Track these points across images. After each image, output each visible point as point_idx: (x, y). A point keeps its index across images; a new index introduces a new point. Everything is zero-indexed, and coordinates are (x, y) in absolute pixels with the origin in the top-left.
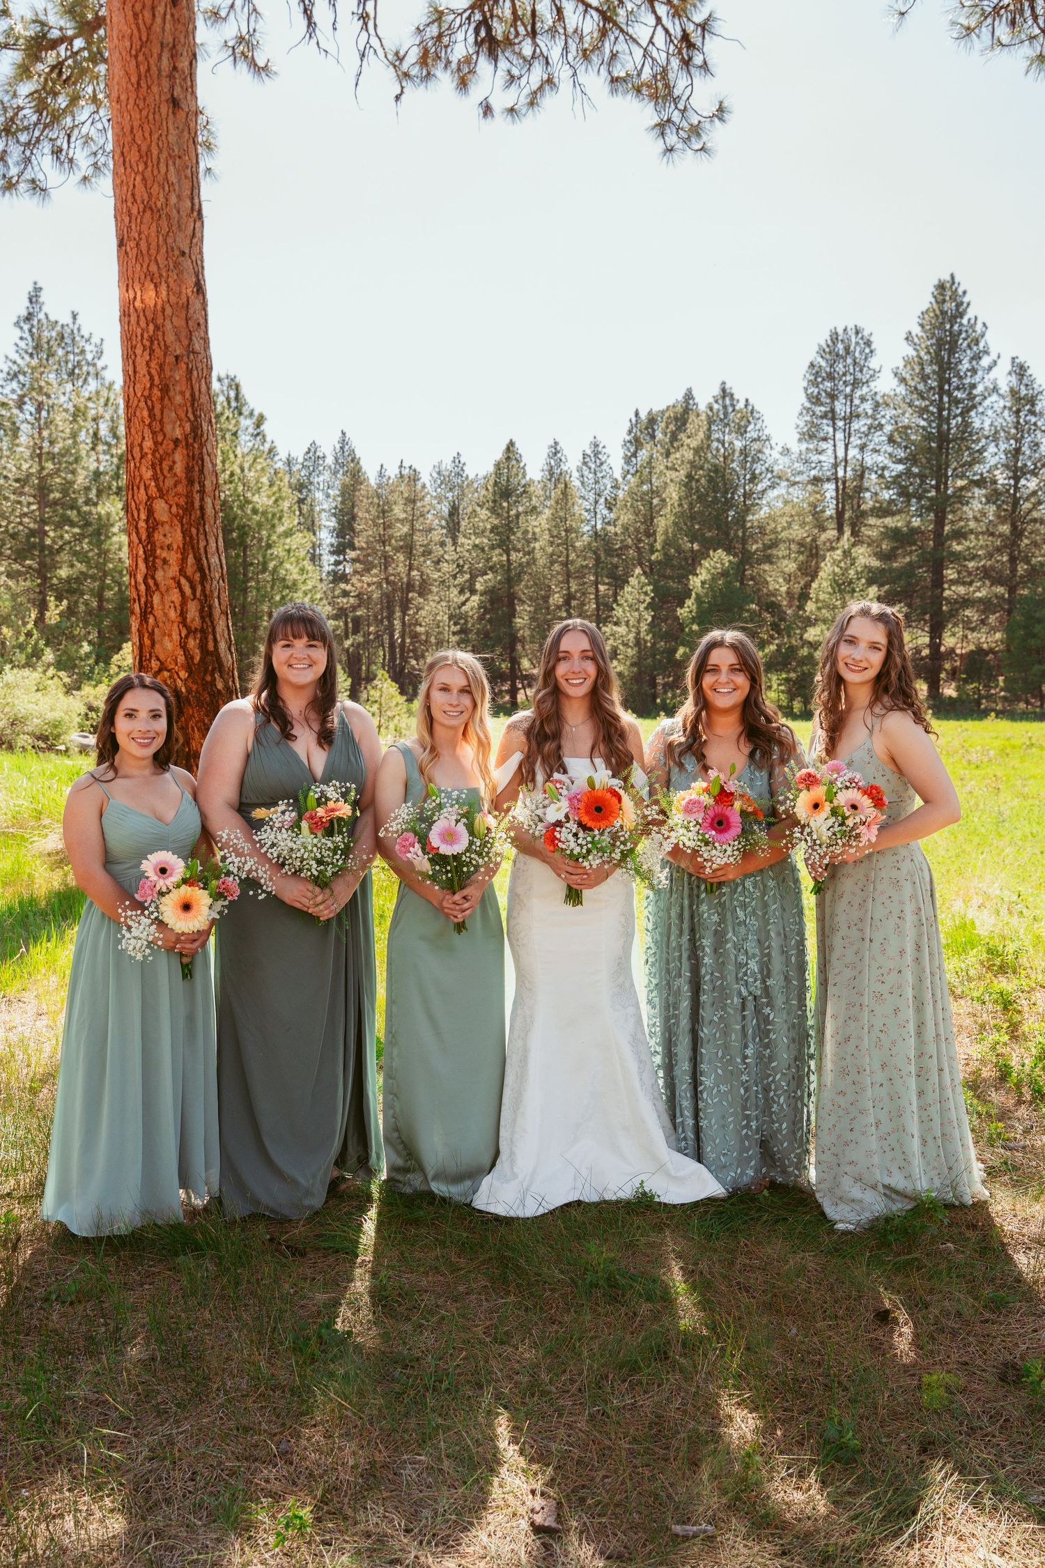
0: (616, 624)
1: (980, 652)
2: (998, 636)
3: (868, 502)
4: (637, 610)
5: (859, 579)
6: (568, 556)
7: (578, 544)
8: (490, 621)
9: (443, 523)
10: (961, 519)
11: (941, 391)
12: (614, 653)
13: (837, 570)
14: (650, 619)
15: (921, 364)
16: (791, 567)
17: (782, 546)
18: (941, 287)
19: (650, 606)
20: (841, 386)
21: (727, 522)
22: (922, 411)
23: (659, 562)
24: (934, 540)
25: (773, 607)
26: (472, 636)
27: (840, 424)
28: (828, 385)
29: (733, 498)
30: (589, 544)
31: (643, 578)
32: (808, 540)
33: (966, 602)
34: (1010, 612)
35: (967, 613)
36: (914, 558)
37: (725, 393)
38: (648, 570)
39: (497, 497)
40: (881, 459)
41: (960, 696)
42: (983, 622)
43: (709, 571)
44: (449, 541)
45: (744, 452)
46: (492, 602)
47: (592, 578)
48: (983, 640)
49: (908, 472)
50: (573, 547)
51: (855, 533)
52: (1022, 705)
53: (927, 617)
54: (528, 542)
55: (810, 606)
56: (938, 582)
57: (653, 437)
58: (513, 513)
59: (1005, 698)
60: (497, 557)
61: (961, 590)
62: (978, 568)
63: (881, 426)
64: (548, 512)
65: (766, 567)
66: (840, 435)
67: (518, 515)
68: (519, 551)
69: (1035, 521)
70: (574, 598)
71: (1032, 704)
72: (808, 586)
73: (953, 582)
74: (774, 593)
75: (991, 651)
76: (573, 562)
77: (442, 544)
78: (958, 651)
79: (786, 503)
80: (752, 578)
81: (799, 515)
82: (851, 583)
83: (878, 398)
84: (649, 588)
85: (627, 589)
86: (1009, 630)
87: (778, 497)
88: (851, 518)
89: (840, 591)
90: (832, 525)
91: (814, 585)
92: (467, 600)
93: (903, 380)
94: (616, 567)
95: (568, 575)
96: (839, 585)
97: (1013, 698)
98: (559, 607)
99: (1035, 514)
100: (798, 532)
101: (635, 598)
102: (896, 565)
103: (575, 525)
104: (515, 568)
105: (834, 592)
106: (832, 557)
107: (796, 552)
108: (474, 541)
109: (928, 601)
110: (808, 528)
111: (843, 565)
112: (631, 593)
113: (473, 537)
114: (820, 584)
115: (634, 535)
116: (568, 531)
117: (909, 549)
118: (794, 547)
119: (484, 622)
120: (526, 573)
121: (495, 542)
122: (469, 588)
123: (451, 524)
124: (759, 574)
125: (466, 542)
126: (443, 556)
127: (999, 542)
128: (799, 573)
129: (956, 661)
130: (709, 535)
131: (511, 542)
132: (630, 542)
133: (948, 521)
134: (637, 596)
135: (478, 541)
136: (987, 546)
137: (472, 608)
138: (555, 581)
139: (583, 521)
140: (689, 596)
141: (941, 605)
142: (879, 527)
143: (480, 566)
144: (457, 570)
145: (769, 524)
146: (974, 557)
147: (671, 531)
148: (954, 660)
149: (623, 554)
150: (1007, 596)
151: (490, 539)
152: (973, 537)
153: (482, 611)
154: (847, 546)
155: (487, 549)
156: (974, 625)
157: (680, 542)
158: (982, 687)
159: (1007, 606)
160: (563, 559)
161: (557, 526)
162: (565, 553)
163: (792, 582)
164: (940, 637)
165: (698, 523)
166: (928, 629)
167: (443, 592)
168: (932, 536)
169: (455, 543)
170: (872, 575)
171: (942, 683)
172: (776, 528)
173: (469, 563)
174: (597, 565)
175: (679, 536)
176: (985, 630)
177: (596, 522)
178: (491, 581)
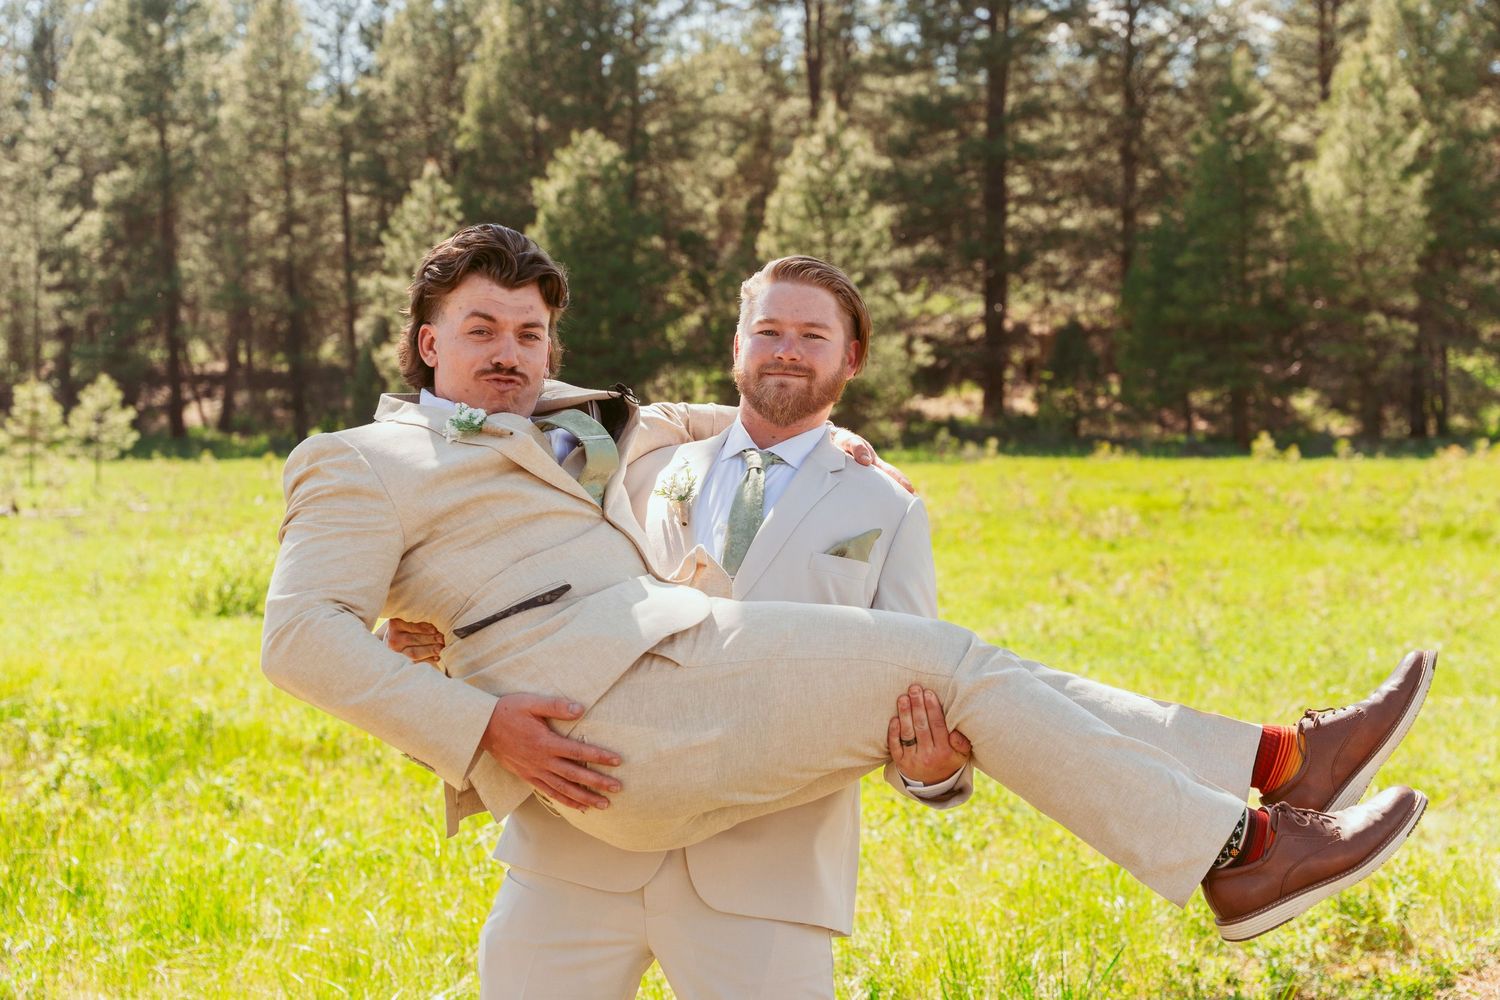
0: (386, 272)
1: (1074, 332)
3: (864, 45)
5: (855, 191)
6: (285, 137)
7: (307, 113)
8: (126, 265)
9: (21, 62)
10: (1031, 83)
12: (383, 334)
13: (815, 174)
16: (725, 167)
17: (708, 125)
21: (601, 79)
23: (472, 154)
24: (988, 120)
25: (692, 244)
26: (93, 295)
29: (611, 31)
30: (332, 118)
31: (441, 184)
32: (756, 116)
33: (1053, 238)
34: (1126, 258)
35: (1051, 257)
36: (953, 154)
38: (446, 165)
39: (138, 14)
41: (1039, 413)
42: (1079, 276)
43: (568, 169)
44: (35, 100)
46: (131, 225)
47: (332, 181)
48: (1080, 307)
50: (298, 121)
51: (843, 105)
52: (1155, 430)
53: (979, 265)
54: (202, 104)
55: (766, 242)
56: (997, 199)
58: (170, 46)
59: (1122, 418)
60: (139, 134)
61: (1039, 214)
62: (1067, 176)
64: (242, 50)
65: (679, 165)
67: (180, 54)
68: (183, 123)
69: (1164, 88)
70: (302, 221)
71: (1173, 428)
72: (758, 203)
73: (1023, 200)
74: (696, 215)
75: (1096, 330)
76: (296, 149)
77: (20, 106)
78: (1036, 329)
79: (708, 43)
80: (650, 185)
81: (736, 67)
82: (840, 197)
84: (453, 204)
85: (410, 204)
86: (1127, 291)
87: (692, 33)
88: (834, 75)
89: (823, 214)
90: (799, 87)
91: (773, 202)
92: (77, 220)
95: (287, 172)
96: (820, 204)
97: (1136, 413)
98: (271, 242)
99: (1167, 77)
100: (733, 100)
101: (423, 223)
102: (916, 165)
103: (298, 75)
104: (178, 158)
105: (810, 216)
106: (803, 147)
107: (730, 138)
108: (90, 102)
109: (976, 236)
110: (753, 92)
111: (826, 164)
112: (417, 213)
113: (87, 94)
114: (783, 200)
115: (417, 98)
116: (284, 86)
117: (942, 136)
118: (724, 127)
119: (113, 268)
120: (201, 169)
121: (136, 107)
122: (79, 196)
123: (37, 65)
124: (664, 180)
125: (73, 104)
126: (21, 131)
127: (1103, 127)
128: (739, 179)
129: (1032, 347)
130: (568, 101)
131: (168, 104)
132: (411, 111)
133: (1011, 85)
134: (429, 217)
135: (97, 102)
136: (1082, 134)
137: (88, 239)
138: (257, 185)
139: (315, 68)
140: (532, 220)
141: (1003, 242)
142: (884, 94)
143: (103, 152)
144: (54, 160)
145: (680, 83)
146: (1060, 154)
147: (493, 92)
148: (1028, 345)
149: (397, 134)
150: (1119, 226)
151: (124, 98)
152: (1056, 117)
153: (108, 244)
154: (832, 128)
155: (118, 118)
156: (1062, 280)
157: (513, 114)
158: (1080, 396)
159: (1119, 246)
160: (276, 142)
161: (263, 77)
162: (279, 130)
163: (726, 196)
164: (1003, 301)
165: (546, 78)
166: (979, 286)
167: (22, 205)
168: (982, 112)
169: (47, 102)
170: (879, 184)
171: (1008, 387)
172: (694, 91)
173: (80, 146)
174: (345, 156)
175: (509, 102)
176: (1081, 291)
177: (341, 69)
178: (125, 183)
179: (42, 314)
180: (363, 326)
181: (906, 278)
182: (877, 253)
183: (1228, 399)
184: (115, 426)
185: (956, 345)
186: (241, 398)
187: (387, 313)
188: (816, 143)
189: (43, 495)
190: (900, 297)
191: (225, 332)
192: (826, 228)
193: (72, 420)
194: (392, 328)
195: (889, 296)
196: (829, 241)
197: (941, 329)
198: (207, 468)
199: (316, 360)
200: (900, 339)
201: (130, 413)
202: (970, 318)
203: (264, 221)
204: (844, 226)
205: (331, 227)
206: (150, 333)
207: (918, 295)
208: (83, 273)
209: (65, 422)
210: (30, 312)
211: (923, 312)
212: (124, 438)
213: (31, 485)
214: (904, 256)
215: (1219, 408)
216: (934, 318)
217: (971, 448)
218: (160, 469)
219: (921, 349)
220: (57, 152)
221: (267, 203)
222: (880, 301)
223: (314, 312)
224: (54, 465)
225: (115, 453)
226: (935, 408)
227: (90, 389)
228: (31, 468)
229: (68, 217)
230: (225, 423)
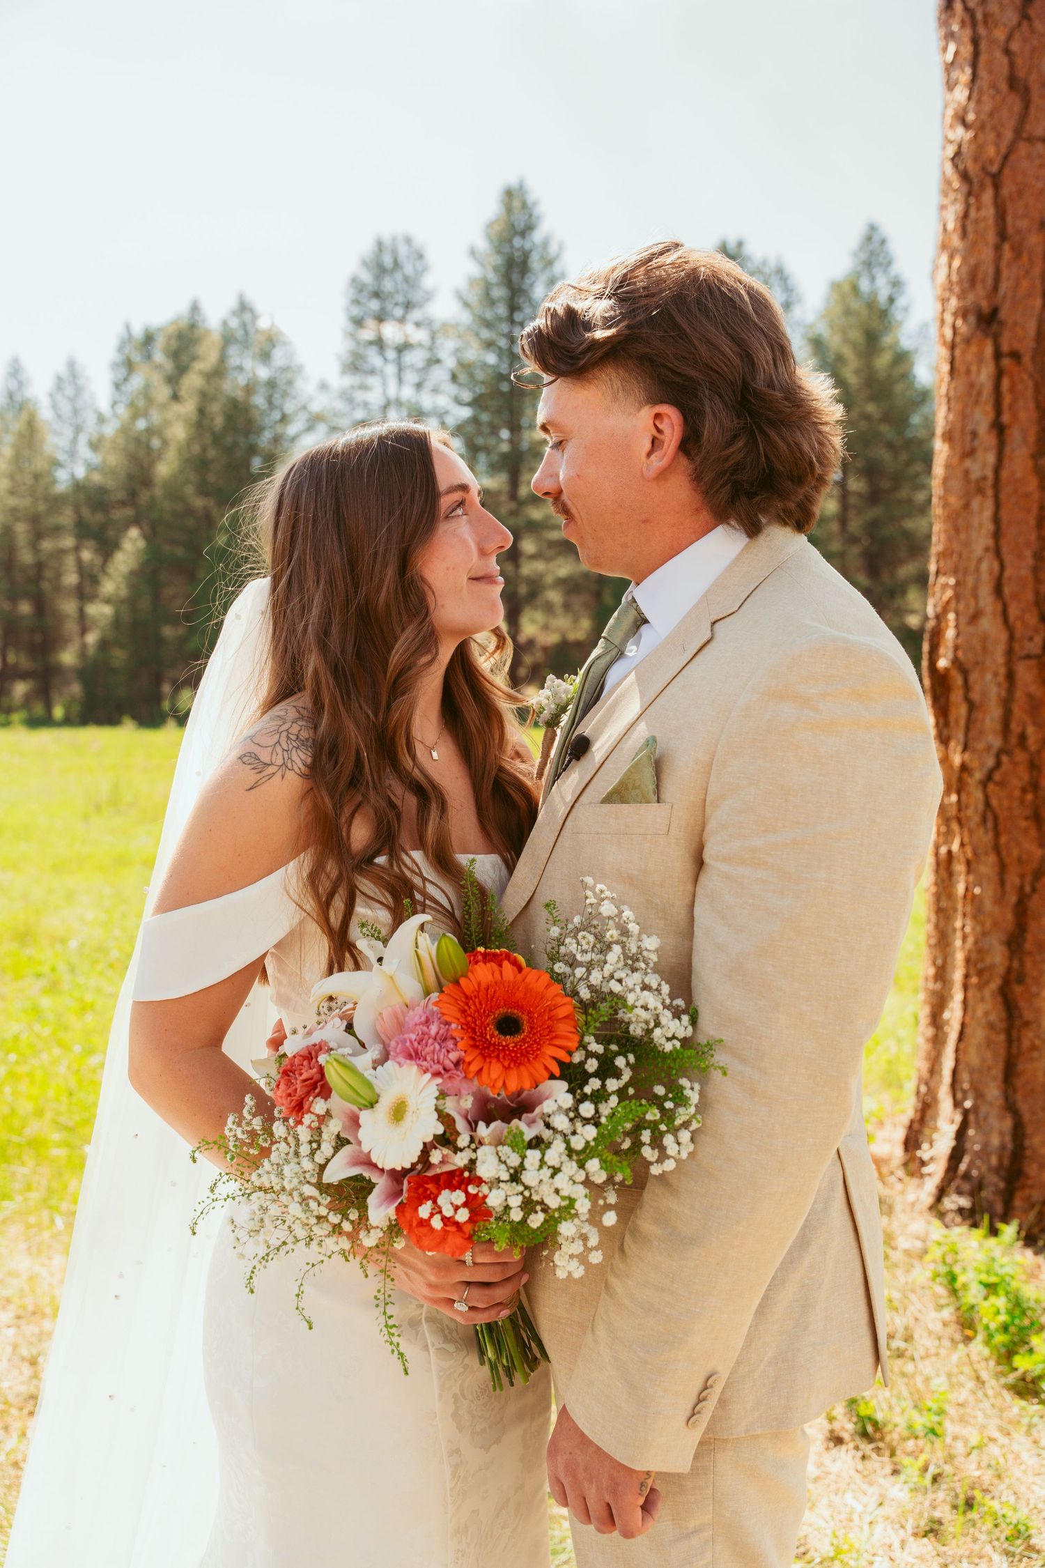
11: (512, 321)
15: (487, 287)
18: (509, 194)
20: (389, 306)
22: (489, 345)
23: (164, 522)
27: (391, 354)
28: (375, 305)
29: (258, 442)
30: (67, 496)
34: (598, 596)
37: (244, 308)
38: (147, 530)
40: (443, 401)
45: (271, 384)
49: (475, 420)
57: (148, 357)
63: (438, 361)
66: (391, 370)
83: (437, 326)
85: (120, 555)
93: (466, 304)
94: (103, 527)
112: (123, 561)
139: (57, 465)
141: (517, 585)
147: (175, 479)
157: (188, 496)
174: (78, 524)
175: (186, 488)
177: (76, 467)
199: (59, 663)
205: (69, 571)
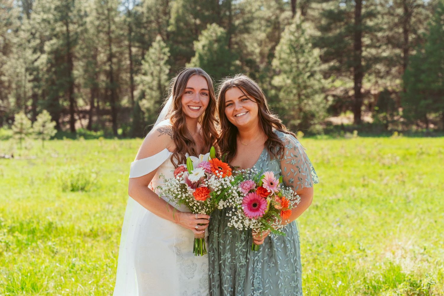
0: (145, 74)
1: (386, 93)
2: (398, 81)
4: (159, 65)
5: (307, 44)
6: (109, 27)
7: (117, 19)
8: (55, 73)
10: (372, 5)
12: (143, 96)
13: (293, 38)
14: (167, 71)
16: (262, 36)
17: (256, 22)
19: (168, 62)
21: (219, 6)
23: (173, 32)
24: (355, 19)
25: (250, 63)
26: (43, 83)
30: (125, 21)
31: (163, 44)
32: (273, 18)
33: (377, 59)
34: (405, 66)
35: (378, 66)
36: (343, 30)
38: (165, 37)
41: (374, 122)
42: (388, 73)
43: (207, 38)
44: (24, 16)
46: (56, 59)
47: (127, 43)
48: (388, 84)
50: (113, 21)
51: (303, 13)
52: (414, 128)
53: (352, 69)
54: (81, 17)
55: (275, 63)
56: (359, 46)
59: (403, 123)
60: (59, 27)
61: (373, 51)
62: (383, 37)
65: (246, 36)
68: (75, 23)
69: (419, 6)
70: (115, 57)
71: (421, 127)
72: (273, 48)
73: (368, 46)
74: (252, 53)
75: (394, 92)
76: (113, 32)
77: (20, 18)
78: (373, 92)
80: (237, 43)
82: (302, 46)
84: (167, 50)
85: (152, 50)
86: (405, 78)
88: (300, 3)
89: (296, 52)
90: (288, 8)
91: (278, 48)
94: (143, 35)
95: (110, 40)
96: (294, 48)
97: (408, 122)
98: (104, 63)
100: (266, 13)
101: (157, 57)
102: (330, 35)
103: (114, 6)
104: (72, 36)
105: (291, 53)
106: (289, 29)
107: (265, 26)
108: (43, 17)
109: (352, 59)
110: (272, 9)
111: (296, 34)
112: (154, 53)
113: (42, 14)
114: (282, 47)
115: (155, 14)
116: (109, 10)
117: (338, 24)
118: (263, 22)
119: (51, 74)
120: (80, 39)
121: (58, 18)
122: (39, 49)
123: (26, 5)
124: (240, 40)
125: (37, 17)
126: (20, 27)
127: (396, 20)
128: (267, 40)
129: (371, 98)
130: (207, 13)
131: (69, 17)
132: (152, 18)
133: (363, 6)
134: (158, 55)
135: (45, 16)
136: (389, 23)
137: (42, 64)
138: (100, 45)
139: (119, 3)
140: (194, 55)
141: (360, 61)
142: (318, 9)
143: (47, 33)
144: (31, 37)
145: (246, 7)
146: (381, 30)
147: (181, 11)
148: (369, 98)
149: (148, 26)
150: (402, 55)
151: (54, 15)
152: (379, 16)
153: (49, 65)
154: (298, 22)
155: (52, 22)
156: (382, 74)
157: (187, 18)
158: (388, 116)
159: (402, 62)
160: (106, 29)
161: (102, 7)
162: (107, 25)
163: (263, 46)
164: (361, 83)
165: (200, 6)
166: (352, 77)
167: (20, 52)
168: (353, 15)
169: (29, 18)
170: (315, 41)
171: (362, 113)
172: (251, 10)
173: (39, 32)
174: (130, 34)
175: (186, 14)
176: (389, 78)
177: (129, 4)
178: (54, 44)
179: (27, 90)
180: (136, 93)
181: (326, 75)
182: (315, 66)
183: (441, 116)
184: (49, 128)
185: (344, 98)
186: (95, 118)
187: (144, 88)
188: (293, 27)
189: (23, 152)
190: (323, 81)
191: (90, 96)
192: (297, 57)
193: (34, 126)
194: (146, 94)
195: (319, 81)
196: (298, 62)
197: (338, 92)
198: (82, 142)
199: (120, 105)
200: (323, 96)
201: (54, 124)
202: (349, 88)
203: (102, 57)
204: (303, 56)
205: (125, 59)
206: (63, 96)
207: (330, 80)
208: (40, 76)
209: (32, 127)
210: (23, 89)
211: (332, 86)
212: (52, 132)
213: (21, 149)
214: (325, 67)
215: (438, 119)
216: (336, 88)
217: (348, 135)
218: (66, 143)
219: (330, 99)
220: (32, 34)
221: (103, 50)
222: (316, 82)
223: (120, 88)
224: (29, 141)
225: (49, 137)
226: (336, 120)
227: (40, 115)
228: (21, 142)
229: (35, 56)
230: (89, 127)
